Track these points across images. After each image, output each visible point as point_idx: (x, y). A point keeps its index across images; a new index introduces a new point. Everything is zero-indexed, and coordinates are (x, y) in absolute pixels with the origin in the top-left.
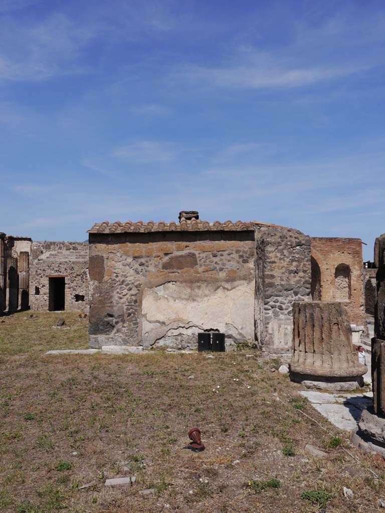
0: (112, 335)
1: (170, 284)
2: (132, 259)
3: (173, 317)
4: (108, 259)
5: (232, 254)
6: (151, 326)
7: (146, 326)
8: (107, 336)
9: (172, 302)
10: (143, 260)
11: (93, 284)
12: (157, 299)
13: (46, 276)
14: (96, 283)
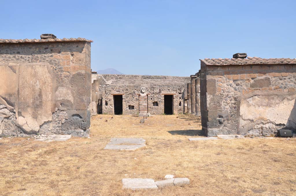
0: (221, 128)
1: (256, 97)
2: (233, 81)
3: (258, 116)
4: (218, 81)
5: (291, 78)
6: (245, 122)
7: (242, 123)
8: (219, 129)
9: (257, 108)
10: (239, 82)
11: (210, 97)
12: (249, 105)
13: (112, 94)
14: (211, 96)
